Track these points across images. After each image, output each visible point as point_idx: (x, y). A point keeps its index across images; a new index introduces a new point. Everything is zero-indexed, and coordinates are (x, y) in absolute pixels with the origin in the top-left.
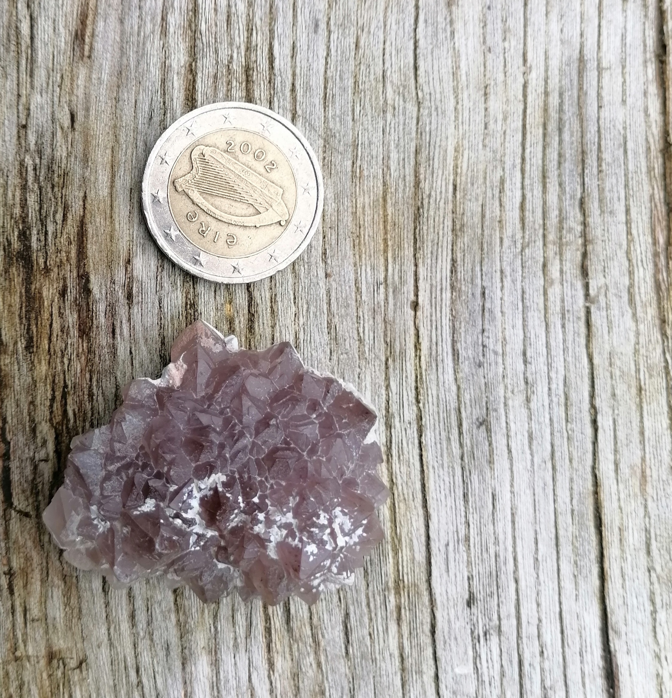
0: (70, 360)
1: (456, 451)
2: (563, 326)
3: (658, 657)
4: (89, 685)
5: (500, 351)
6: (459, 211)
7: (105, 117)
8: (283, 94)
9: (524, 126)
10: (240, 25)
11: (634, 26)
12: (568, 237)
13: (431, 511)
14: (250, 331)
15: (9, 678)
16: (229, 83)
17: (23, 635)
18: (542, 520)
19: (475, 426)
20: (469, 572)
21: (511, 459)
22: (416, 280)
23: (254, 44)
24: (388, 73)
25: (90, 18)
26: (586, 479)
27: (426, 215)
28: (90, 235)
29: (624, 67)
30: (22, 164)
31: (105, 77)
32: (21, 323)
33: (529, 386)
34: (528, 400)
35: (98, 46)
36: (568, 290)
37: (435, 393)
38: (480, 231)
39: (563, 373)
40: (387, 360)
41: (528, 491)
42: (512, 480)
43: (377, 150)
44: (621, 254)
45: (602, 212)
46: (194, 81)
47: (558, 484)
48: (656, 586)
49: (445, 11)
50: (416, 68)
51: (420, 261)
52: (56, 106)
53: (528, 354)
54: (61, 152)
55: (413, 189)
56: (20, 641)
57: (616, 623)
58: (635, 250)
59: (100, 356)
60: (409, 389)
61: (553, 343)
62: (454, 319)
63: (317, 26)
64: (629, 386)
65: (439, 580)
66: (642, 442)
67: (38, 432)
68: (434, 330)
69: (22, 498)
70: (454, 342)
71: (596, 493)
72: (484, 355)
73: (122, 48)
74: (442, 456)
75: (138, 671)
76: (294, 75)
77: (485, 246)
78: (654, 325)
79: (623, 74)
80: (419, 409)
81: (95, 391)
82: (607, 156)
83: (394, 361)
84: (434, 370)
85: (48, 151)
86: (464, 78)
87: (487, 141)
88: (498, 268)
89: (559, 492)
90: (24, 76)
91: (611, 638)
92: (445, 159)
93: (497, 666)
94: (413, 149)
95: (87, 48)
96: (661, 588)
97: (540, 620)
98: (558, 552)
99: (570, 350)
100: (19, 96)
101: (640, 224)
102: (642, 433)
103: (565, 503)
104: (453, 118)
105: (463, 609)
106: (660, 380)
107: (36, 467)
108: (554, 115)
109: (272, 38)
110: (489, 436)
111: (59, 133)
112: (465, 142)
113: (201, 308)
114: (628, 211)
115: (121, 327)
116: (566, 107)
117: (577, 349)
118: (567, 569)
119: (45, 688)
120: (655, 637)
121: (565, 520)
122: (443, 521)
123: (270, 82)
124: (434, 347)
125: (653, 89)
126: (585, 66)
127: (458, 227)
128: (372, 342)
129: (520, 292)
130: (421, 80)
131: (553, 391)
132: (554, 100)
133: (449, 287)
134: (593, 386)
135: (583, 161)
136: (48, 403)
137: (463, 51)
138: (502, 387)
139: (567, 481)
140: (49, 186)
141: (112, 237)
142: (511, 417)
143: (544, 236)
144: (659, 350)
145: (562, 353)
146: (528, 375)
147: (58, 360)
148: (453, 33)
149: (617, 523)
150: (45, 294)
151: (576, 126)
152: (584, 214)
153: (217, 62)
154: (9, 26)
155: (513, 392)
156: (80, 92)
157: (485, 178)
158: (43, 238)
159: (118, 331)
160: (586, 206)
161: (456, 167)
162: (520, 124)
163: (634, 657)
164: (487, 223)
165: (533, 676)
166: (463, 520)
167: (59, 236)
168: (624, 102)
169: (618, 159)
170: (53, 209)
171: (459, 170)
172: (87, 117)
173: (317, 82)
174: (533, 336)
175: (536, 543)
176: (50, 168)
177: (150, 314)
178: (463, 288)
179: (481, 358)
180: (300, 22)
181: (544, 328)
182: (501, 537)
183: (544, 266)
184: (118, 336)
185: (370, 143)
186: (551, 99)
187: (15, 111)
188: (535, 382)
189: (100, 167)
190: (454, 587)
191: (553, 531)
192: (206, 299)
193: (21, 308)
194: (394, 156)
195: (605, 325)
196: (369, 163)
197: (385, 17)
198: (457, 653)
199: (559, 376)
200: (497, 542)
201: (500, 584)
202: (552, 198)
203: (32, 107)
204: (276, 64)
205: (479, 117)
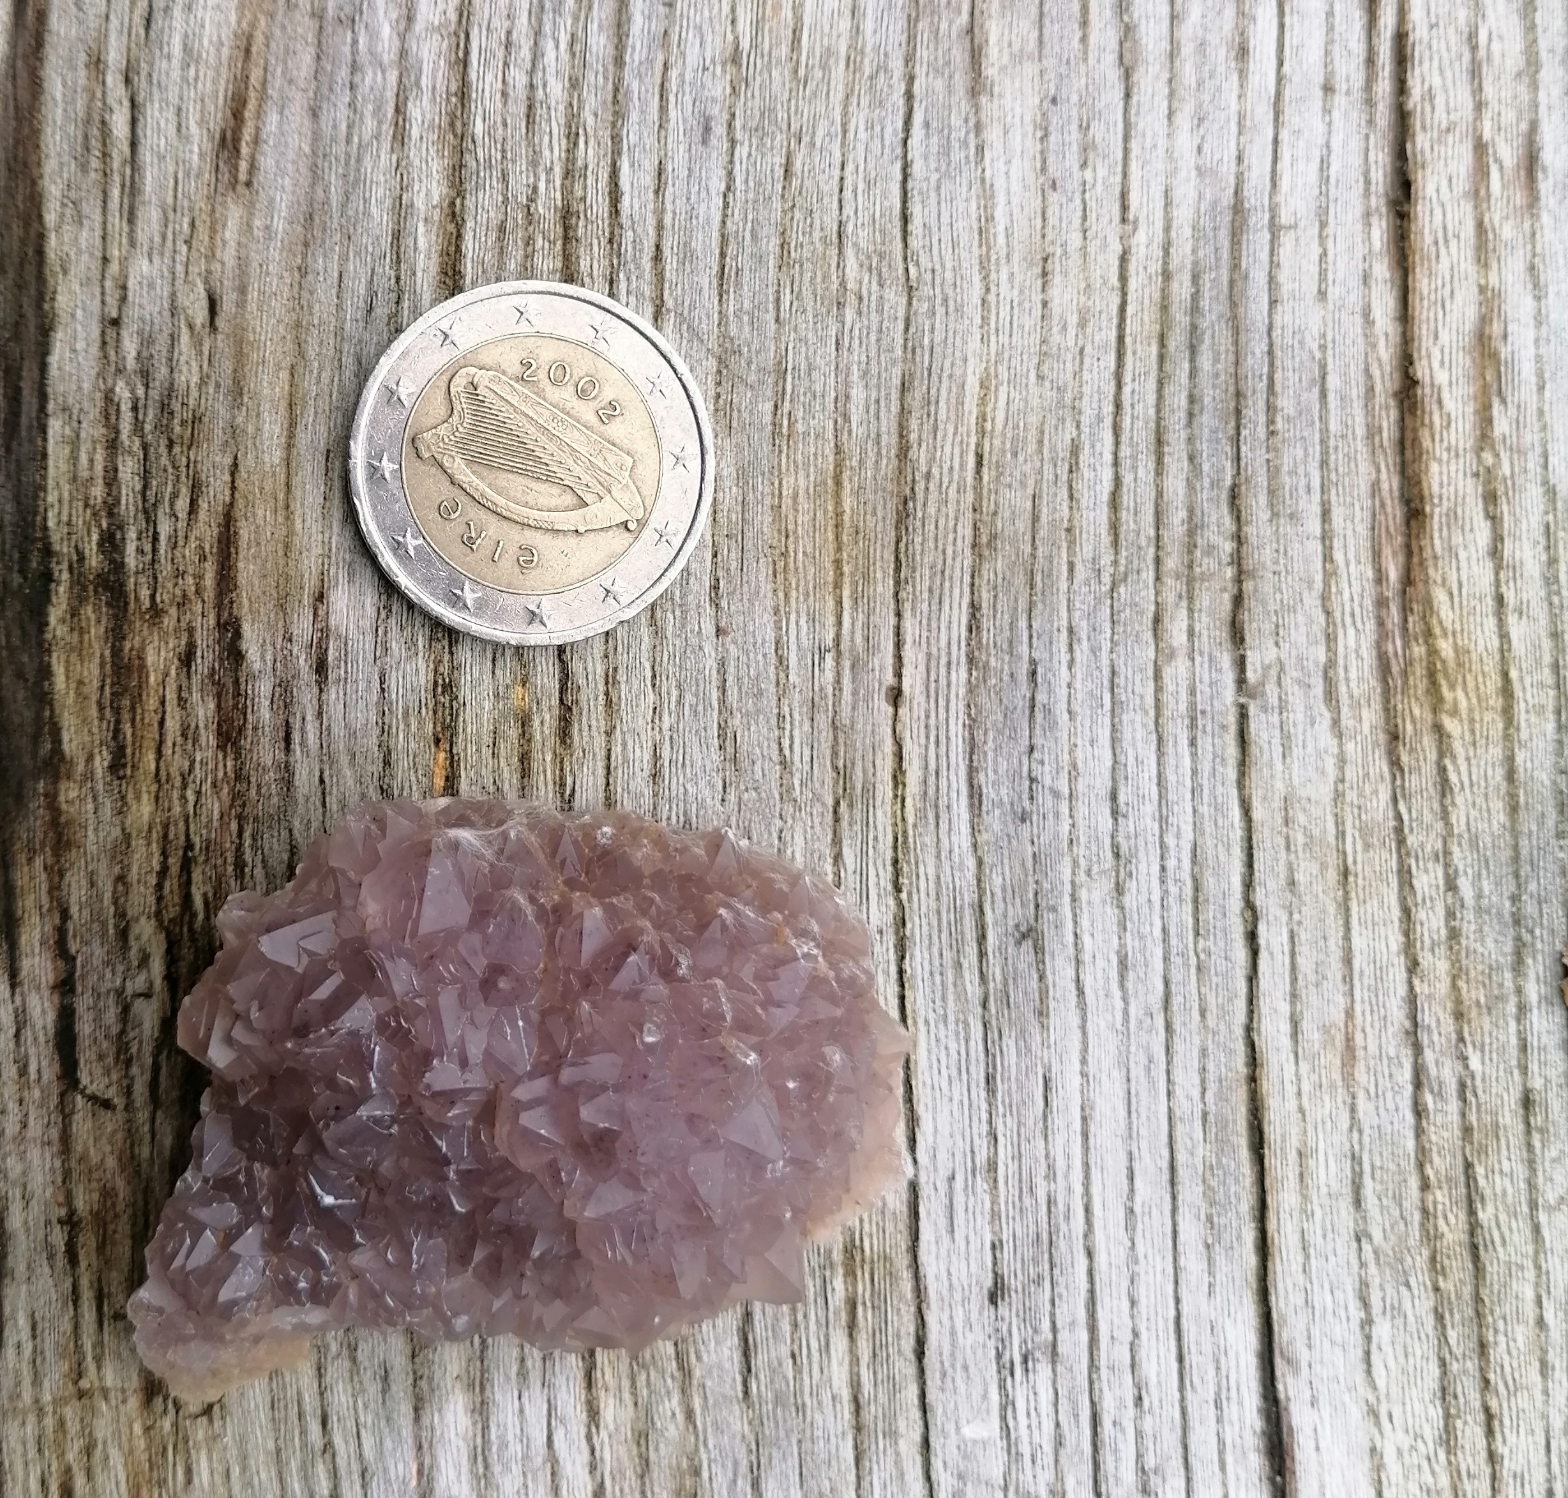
0: (198, 793)
1: (973, 988)
2: (1193, 743)
3: (1373, 1413)
4: (225, 1449)
5: (1066, 791)
6: (987, 507)
7: (279, 306)
8: (638, 267)
9: (1121, 339)
10: (554, 125)
11: (1345, 144)
12: (1206, 564)
13: (920, 1109)
14: (563, 742)
15: (65, 1432)
16: (529, 241)
17: (94, 1347)
18: (1143, 1131)
19: (1011, 941)
20: (994, 1233)
21: (1082, 1007)
22: (898, 645)
23: (580, 163)
24: (850, 228)
25: (252, 105)
26: (1233, 1052)
27: (920, 514)
28: (243, 543)
29: (1323, 225)
30: (109, 397)
31: (279, 225)
32: (101, 719)
33: (1122, 862)
34: (1119, 890)
35: (267, 162)
36: (1203, 672)
37: (931, 871)
38: (1028, 549)
39: (1191, 837)
40: (837, 803)
41: (1115, 1073)
42: (1085, 1049)
43: (825, 382)
44: (1312, 601)
45: (1275, 515)
46: (459, 236)
47: (1178, 1059)
48: (1373, 1269)
49: (965, 106)
50: (905, 219)
51: (907, 606)
52: (179, 282)
53: (1122, 798)
54: (188, 375)
55: (895, 462)
56: (89, 1358)
57: (1290, 1343)
58: (1340, 593)
59: (259, 786)
60: (879, 862)
61: (1171, 777)
62: (972, 724)
63: (707, 129)
64: (1324, 867)
65: (933, 1249)
66: (1348, 979)
67: (131, 937)
68: (932, 746)
69: (97, 1070)
70: (972, 771)
71: (1253, 1079)
72: (1032, 798)
73: (314, 169)
74: (944, 999)
75: (324, 1423)
76: (660, 227)
77: (1038, 578)
78: (1376, 744)
79: (1322, 239)
80: (900, 904)
81: (248, 856)
82: (1286, 403)
83: (851, 806)
84: (932, 827)
85: (161, 372)
86: (1001, 240)
87: (1045, 368)
88: (1065, 623)
89: (1178, 1076)
90: (116, 221)
91: (1278, 1373)
92: (960, 402)
93: (1048, 1426)
94: (896, 382)
95: (243, 165)
96: (1382, 1273)
97: (1136, 1334)
98: (1174, 1198)
99: (1206, 792)
100: (105, 260)
101: (1351, 541)
102: (1348, 961)
103: (1190, 1098)
104: (978, 321)
105: (982, 1308)
106: (1385, 855)
107: (126, 1009)
108: (1180, 318)
109: (617, 153)
110: (1040, 962)
111: (185, 337)
112: (1002, 370)
113: (465, 692)
114: (1326, 515)
115: (303, 730)
116: (1205, 303)
117: (1220, 789)
118: (1191, 1231)
119: (137, 1453)
120: (1369, 1372)
121: (1190, 1133)
122: (944, 1130)
123: (611, 241)
124: (932, 780)
125: (1382, 270)
126: (1245, 222)
127: (984, 539)
128: (807, 768)
129: (1106, 672)
130: (914, 243)
131: (1170, 872)
132: (1181, 289)
133: (963, 659)
134: (1250, 864)
135: (1238, 412)
136: (153, 880)
137: (1000, 184)
138: (1067, 862)
139: (1196, 1053)
140: (163, 442)
141: (287, 547)
142: (1085, 923)
143: (1158, 561)
144: (1385, 795)
145: (1189, 796)
146: (1121, 839)
147: (176, 794)
148: (980, 149)
149: (1294, 1142)
150: (150, 659)
151: (1225, 340)
152: (1238, 518)
153: (506, 200)
154: (88, 121)
155: (1089, 874)
156: (229, 255)
157: (1040, 442)
158: (148, 548)
159: (296, 737)
160: (1242, 502)
161: (982, 418)
162: (1113, 334)
163: (1326, 1412)
164: (1042, 533)
165: (1121, 1446)
166: (985, 1128)
167: (181, 543)
168: (1322, 294)
169: (1309, 410)
170: (170, 489)
171: (988, 426)
172: (241, 304)
173: (706, 243)
174: (1131, 761)
175: (1131, 1178)
176: (164, 407)
177: (361, 704)
178: (992, 662)
179: (1026, 803)
180: (673, 122)
181: (1154, 746)
182: (1060, 1165)
183: (1157, 620)
184: (296, 747)
185: (810, 369)
186: (1175, 285)
187: (97, 291)
188: (1134, 853)
189: (266, 406)
190: (964, 1264)
191: (1166, 1153)
192: (476, 674)
193: (102, 688)
194: (858, 393)
195: (1276, 741)
196: (808, 409)
197: (845, 113)
198: (969, 1396)
199: (1182, 843)
200: (1051, 1174)
201: (1057, 1260)
202: (1175, 485)
203: (132, 283)
204: (625, 204)
205: (1031, 321)
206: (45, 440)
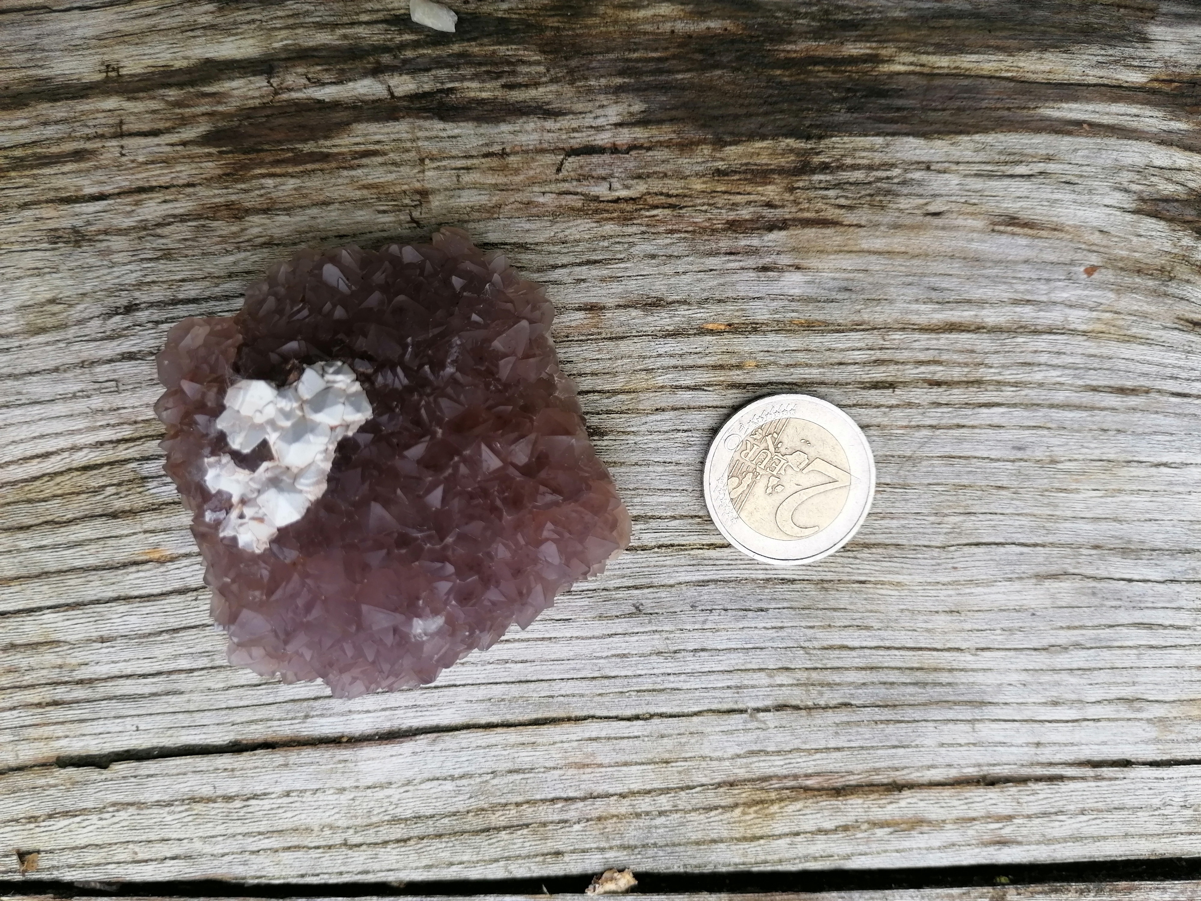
0: (706, 211)
1: (612, 584)
2: (729, 688)
3: (409, 783)
4: (395, 229)
5: (706, 627)
6: (841, 586)
7: (936, 246)
8: (955, 417)
9: (920, 649)
10: (1022, 375)
11: (1012, 754)
12: (814, 692)
15: (403, 152)
16: (966, 365)
17: (444, 166)
18: (544, 667)
19: (635, 602)
21: (603, 637)
23: (1003, 388)
24: (973, 518)
25: (1030, 232)
26: (582, 710)
28: (824, 231)
29: (974, 744)
30: (893, 166)
31: (974, 245)
32: (742, 165)
33: (672, 655)
34: (659, 653)
35: (1004, 239)
36: (763, 692)
37: (668, 563)
38: (821, 607)
39: (684, 687)
40: (700, 517)
41: (572, 653)
42: (583, 638)
43: (900, 508)
44: (797, 743)
45: (837, 725)
46: (969, 331)
47: (578, 683)
48: (478, 780)
49: (1031, 572)
50: (977, 544)
52: (947, 198)
53: (702, 654)
54: (904, 203)
55: (862, 542)
56: (439, 164)
57: (443, 741)
58: (801, 757)
59: (709, 240)
60: (672, 538)
61: (712, 677)
62: (738, 581)
63: (1019, 449)
64: (670, 752)
66: (617, 764)
67: (638, 181)
69: (575, 165)
70: (716, 581)
71: (569, 719)
72: (702, 611)
73: (1000, 262)
76: (973, 427)
77: (807, 612)
78: (729, 776)
79: (968, 744)
80: (652, 548)
81: (676, 235)
82: (891, 729)
83: (699, 524)
84: (689, 563)
85: (905, 190)
86: (968, 591)
87: (907, 613)
88: (786, 625)
89: (571, 683)
90: (976, 168)
91: (429, 735)
92: (890, 572)
94: (900, 542)
95: (1002, 228)
96: (476, 784)
98: (513, 683)
99: (706, 694)
100: (958, 163)
101: (825, 762)
102: (626, 764)
103: (560, 689)
104: (929, 580)
106: (676, 781)
107: (604, 179)
108: (931, 677)
109: (1008, 405)
110: (625, 616)
111: (922, 201)
112: (906, 592)
113: (753, 338)
114: (838, 749)
115: (735, 261)
116: (938, 689)
117: (707, 701)
118: (497, 691)
119: (393, 187)
120: (428, 780)
121: (544, 689)
123: (967, 404)
124: (711, 562)
125: (953, 773)
126: (977, 707)
127: (825, 585)
129: (762, 645)
130: (966, 549)
131: (667, 678)
132: (945, 678)
133: (768, 576)
134: (671, 716)
135: (886, 706)
136: (664, 191)
137: (994, 589)
138: (673, 628)
139: (581, 692)
140: (872, 192)
141: (822, 252)
142: (643, 637)
143: (815, 669)
144: (704, 780)
145: (704, 686)
146: (683, 654)
147: (706, 200)
148: (1010, 580)
149: (540, 740)
150: (770, 187)
151: (921, 699)
152: (835, 708)
153: (986, 353)
154: (1022, 155)
155: (667, 639)
156: (960, 221)
157: (871, 611)
158: (822, 185)
159: (732, 258)
160: (843, 709)
161: (883, 583)
162: (923, 645)
163: (409, 759)
164: (828, 613)
167: (824, 201)
168: (942, 745)
169: (887, 740)
170: (850, 195)
171: (879, 586)
172: (937, 228)
173: (966, 449)
174: (720, 658)
175: (522, 662)
176: (888, 192)
177: (747, 288)
178: (767, 590)
179: (700, 608)
180: (1023, 432)
181: (727, 669)
183: (787, 669)
184: (727, 258)
185: (906, 500)
186: (946, 674)
187: (943, 159)
188: (676, 660)
189: (888, 240)
191: (534, 678)
192: (761, 343)
193: (756, 165)
194: (894, 523)
195: (730, 728)
196: (887, 500)
197: (1026, 515)
199: (681, 683)
202: (852, 677)
203: (946, 175)
204: (984, 410)
205: (930, 605)
206: (873, 136)
